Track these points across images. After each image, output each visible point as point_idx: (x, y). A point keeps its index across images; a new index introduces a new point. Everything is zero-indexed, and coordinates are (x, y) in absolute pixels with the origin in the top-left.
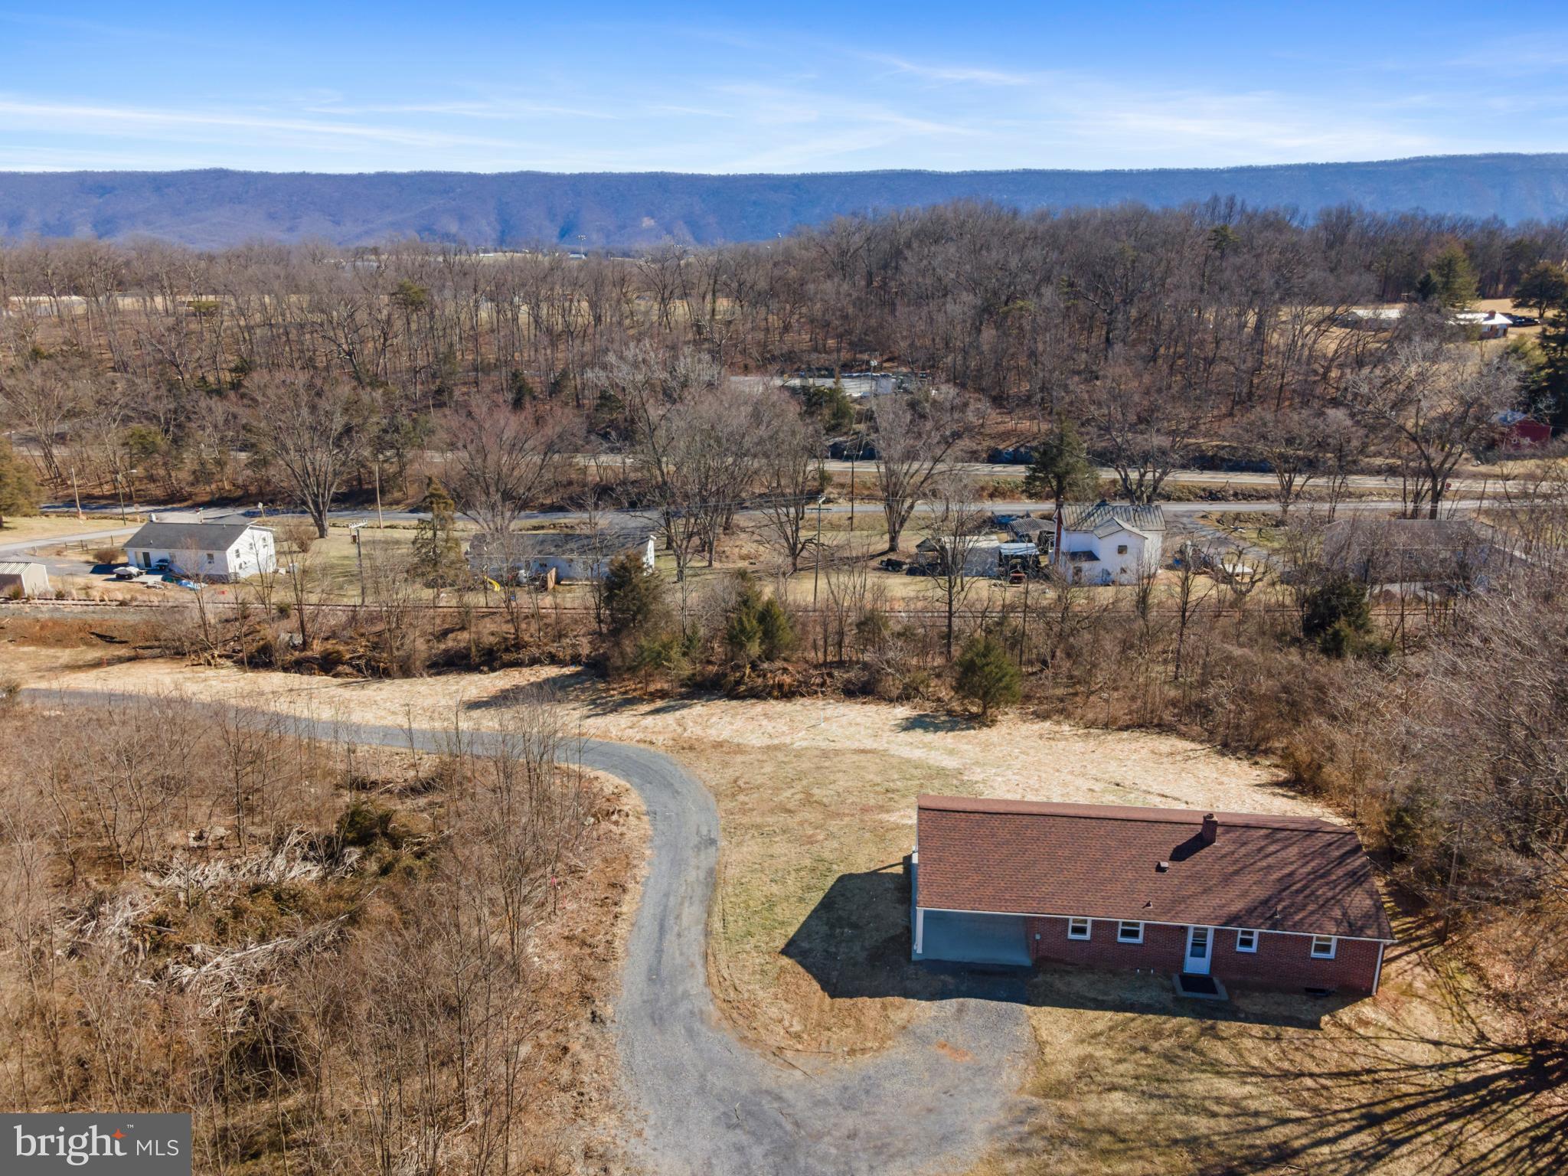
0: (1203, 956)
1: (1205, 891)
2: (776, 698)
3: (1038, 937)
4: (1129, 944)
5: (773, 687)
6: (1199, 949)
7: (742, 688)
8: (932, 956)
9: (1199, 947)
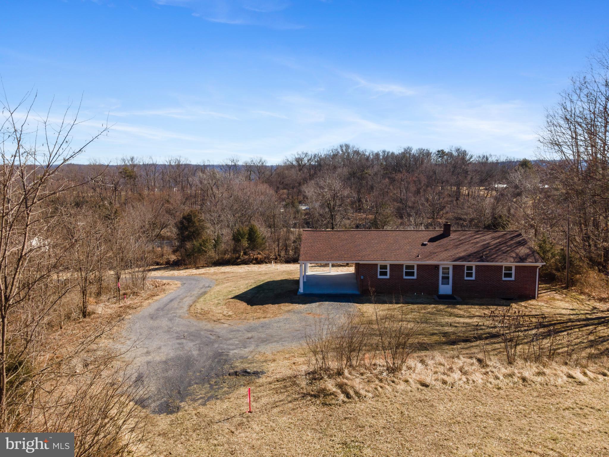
0: (448, 284)
1: (446, 250)
2: (254, 264)
3: (362, 277)
4: (409, 279)
5: (253, 259)
6: (445, 280)
7: (239, 260)
8: (308, 292)
9: (446, 279)
